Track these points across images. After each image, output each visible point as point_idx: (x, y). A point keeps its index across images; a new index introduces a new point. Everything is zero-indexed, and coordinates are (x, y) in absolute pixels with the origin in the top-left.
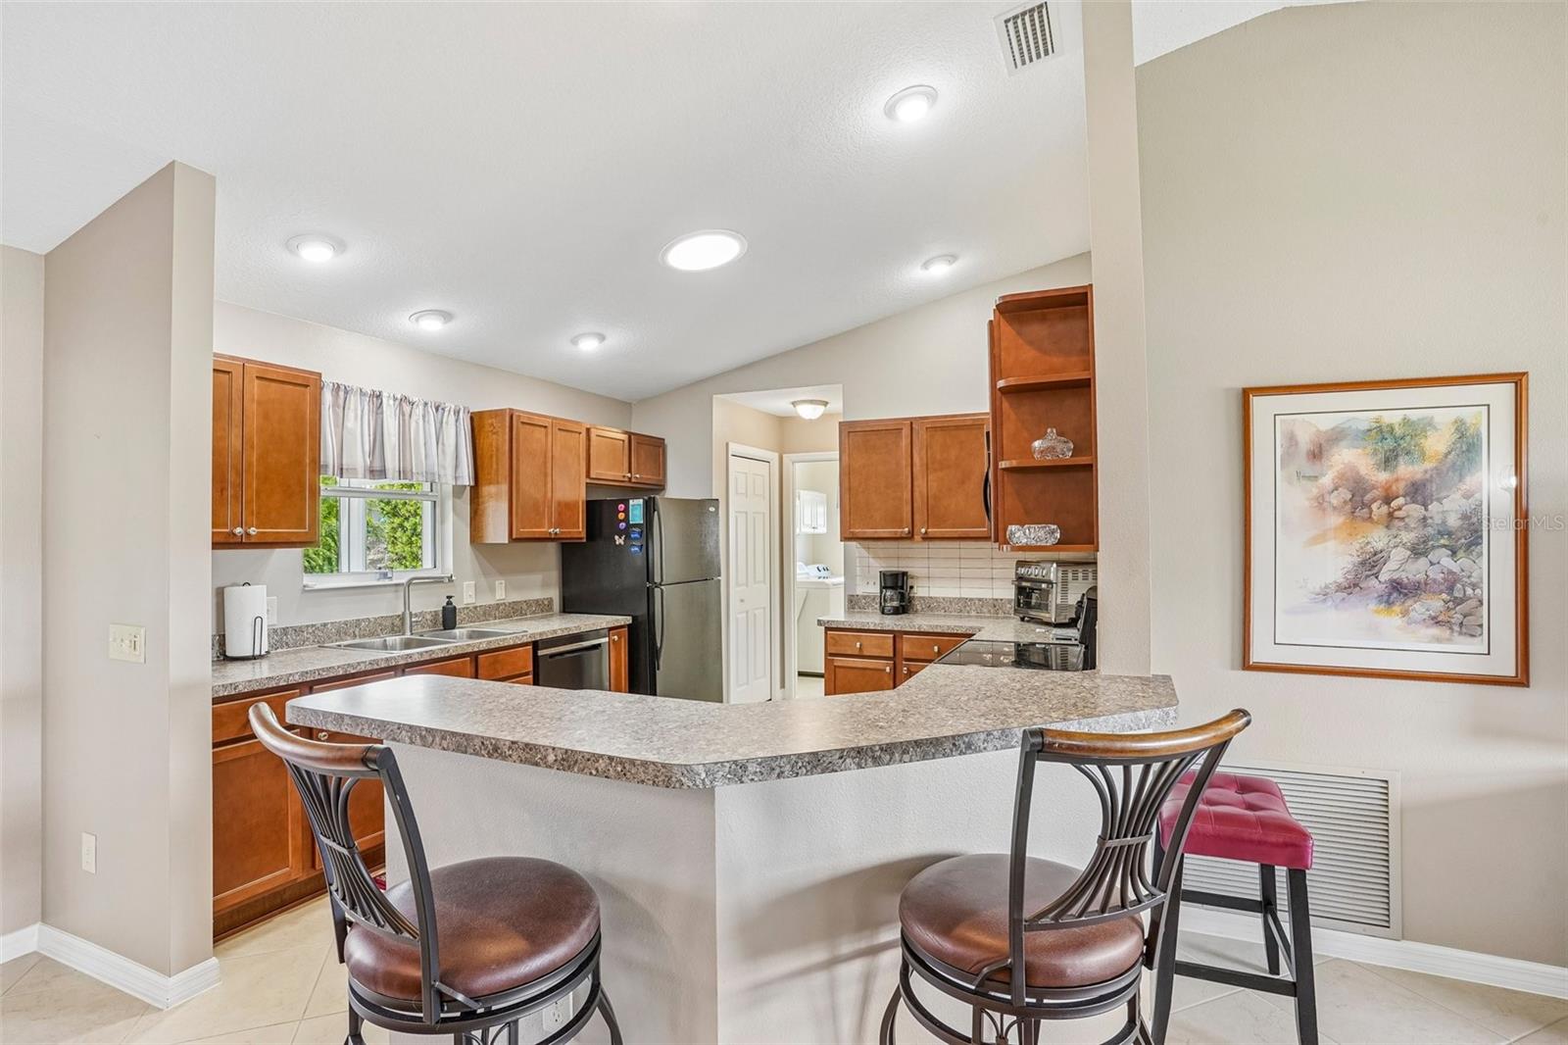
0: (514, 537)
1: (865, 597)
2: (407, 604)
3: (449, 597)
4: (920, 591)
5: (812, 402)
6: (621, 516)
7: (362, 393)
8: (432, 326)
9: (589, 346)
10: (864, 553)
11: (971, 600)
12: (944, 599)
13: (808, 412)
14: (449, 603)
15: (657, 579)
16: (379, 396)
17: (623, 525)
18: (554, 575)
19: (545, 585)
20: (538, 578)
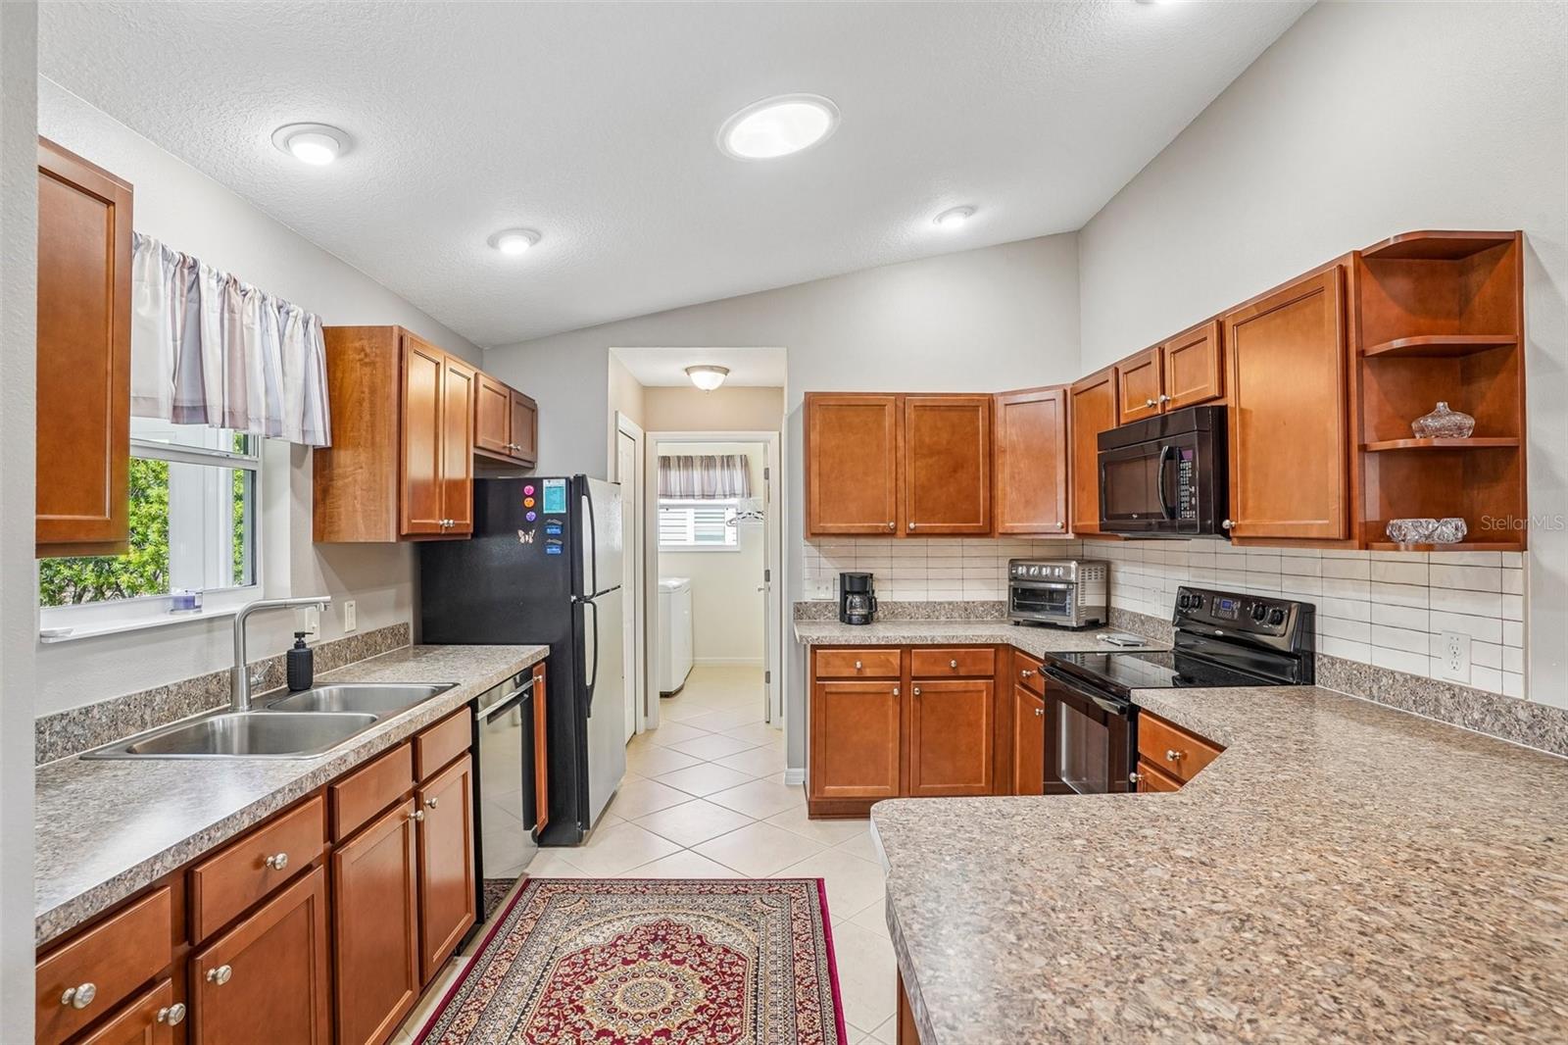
0: (404, 532)
1: (815, 605)
2: (240, 650)
3: (297, 635)
4: (882, 595)
5: (712, 368)
6: (529, 502)
7: (167, 256)
8: (315, 156)
9: (515, 249)
10: (814, 551)
11: (940, 603)
12: (910, 604)
13: (705, 381)
14: (299, 645)
15: (588, 592)
16: (194, 266)
17: (530, 516)
18: (406, 589)
19: (399, 605)
20: (390, 593)
